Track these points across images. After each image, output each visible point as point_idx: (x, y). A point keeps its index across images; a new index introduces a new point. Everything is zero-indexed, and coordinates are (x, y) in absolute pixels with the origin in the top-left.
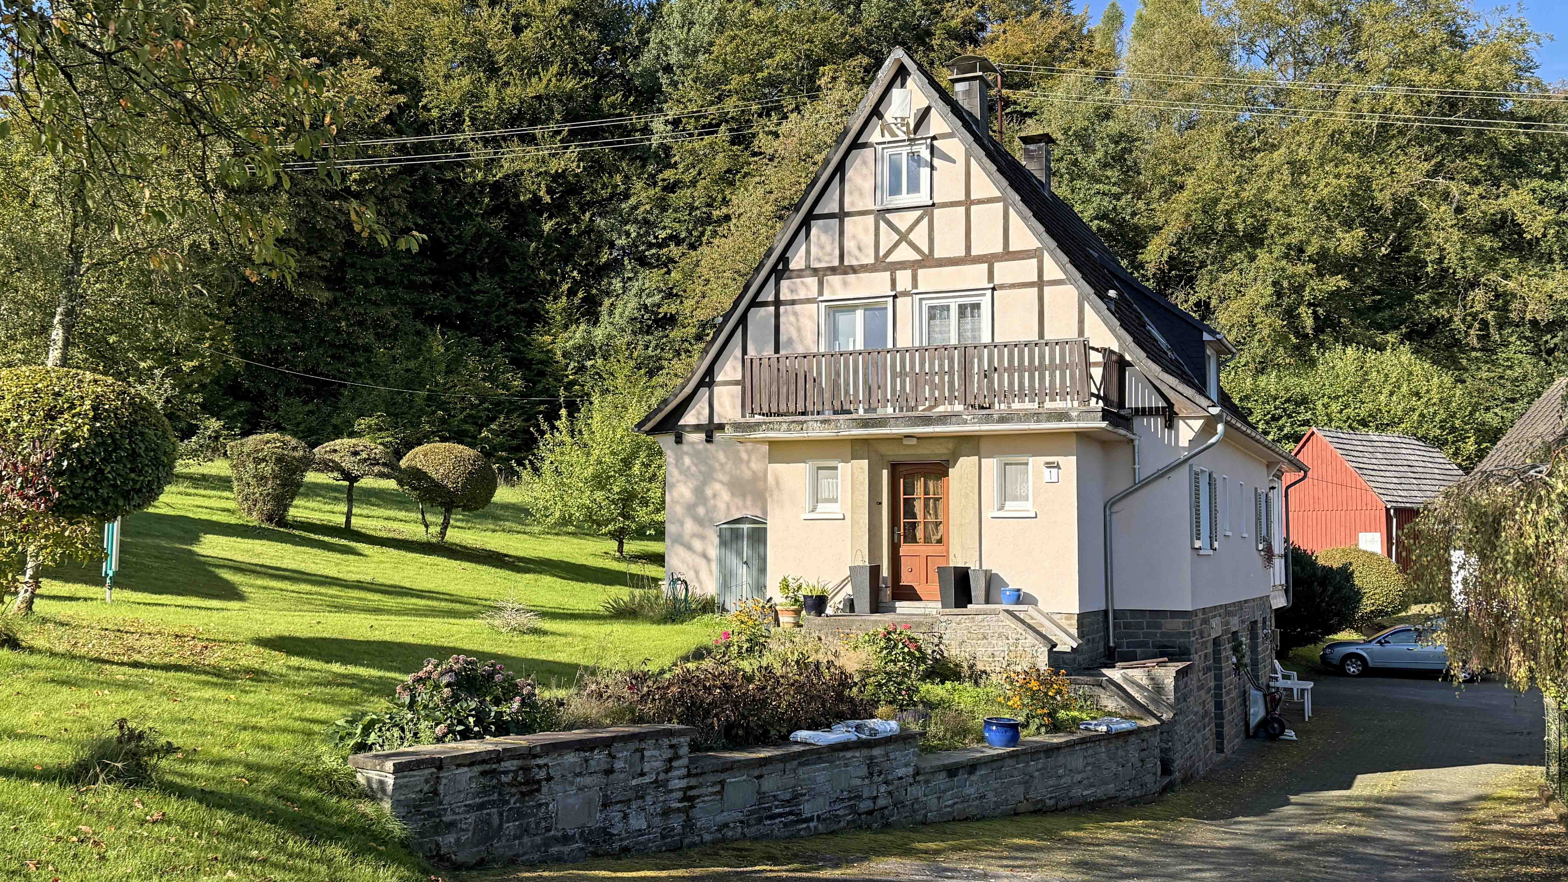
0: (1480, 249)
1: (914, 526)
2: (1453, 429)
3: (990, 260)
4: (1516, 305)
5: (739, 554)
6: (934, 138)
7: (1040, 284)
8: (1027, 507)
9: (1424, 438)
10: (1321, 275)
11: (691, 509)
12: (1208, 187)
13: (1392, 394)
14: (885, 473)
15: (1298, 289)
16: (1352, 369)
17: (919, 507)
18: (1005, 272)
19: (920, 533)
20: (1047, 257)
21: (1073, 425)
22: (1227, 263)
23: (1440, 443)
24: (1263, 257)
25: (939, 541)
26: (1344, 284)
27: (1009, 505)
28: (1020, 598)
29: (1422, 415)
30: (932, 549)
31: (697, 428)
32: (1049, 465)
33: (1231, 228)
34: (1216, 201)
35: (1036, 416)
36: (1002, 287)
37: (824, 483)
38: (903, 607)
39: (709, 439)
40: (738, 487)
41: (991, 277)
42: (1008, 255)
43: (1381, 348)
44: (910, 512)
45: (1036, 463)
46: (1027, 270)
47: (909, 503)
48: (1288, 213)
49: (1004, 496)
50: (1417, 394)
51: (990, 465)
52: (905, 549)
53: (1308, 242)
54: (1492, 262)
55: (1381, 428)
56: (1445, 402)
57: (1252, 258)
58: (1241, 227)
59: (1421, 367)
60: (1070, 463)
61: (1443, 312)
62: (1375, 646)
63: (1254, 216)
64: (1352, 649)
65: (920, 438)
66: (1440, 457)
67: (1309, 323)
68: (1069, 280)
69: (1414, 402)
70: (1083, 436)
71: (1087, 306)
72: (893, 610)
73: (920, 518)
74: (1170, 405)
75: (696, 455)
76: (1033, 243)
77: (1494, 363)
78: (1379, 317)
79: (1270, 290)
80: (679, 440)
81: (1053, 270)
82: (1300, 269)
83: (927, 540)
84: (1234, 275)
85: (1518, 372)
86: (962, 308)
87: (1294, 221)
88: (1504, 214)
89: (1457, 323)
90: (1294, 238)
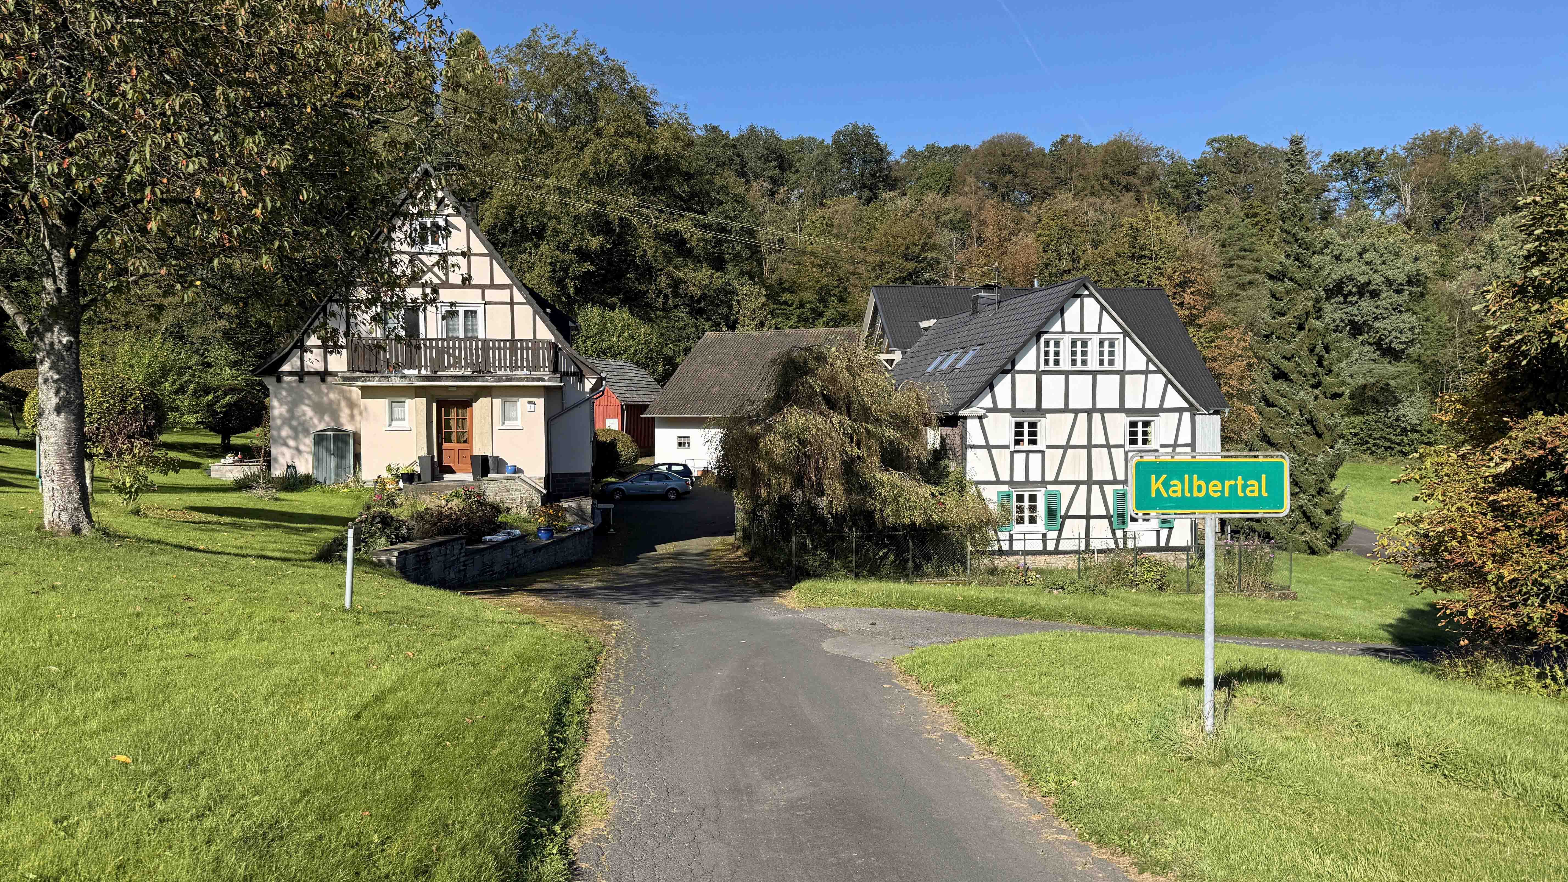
0: (664, 252)
1: (450, 433)
2: (651, 358)
3: (483, 288)
4: (683, 286)
5: (328, 450)
6: (447, 216)
7: (512, 303)
8: (518, 423)
9: (637, 363)
10: (578, 262)
11: (287, 421)
12: (509, 198)
13: (619, 336)
14: (434, 405)
15: (565, 270)
16: (597, 321)
17: (453, 424)
18: (491, 295)
19: (454, 437)
20: (515, 289)
21: (546, 384)
22: (522, 249)
23: (645, 366)
24: (544, 247)
25: (466, 441)
26: (592, 268)
27: (507, 422)
28: (517, 470)
29: (636, 350)
30: (462, 446)
31: (290, 373)
32: (530, 403)
33: (524, 227)
34: (514, 208)
35: (527, 379)
36: (490, 303)
37: (395, 410)
38: (447, 477)
39: (301, 380)
40: (320, 409)
41: (483, 298)
42: (493, 286)
43: (612, 307)
44: (448, 426)
45: (522, 402)
46: (504, 295)
47: (447, 422)
48: (558, 220)
49: (504, 418)
50: (633, 337)
51: (498, 402)
52: (445, 446)
53: (571, 241)
54: (669, 259)
55: (614, 356)
56: (647, 342)
57: (537, 246)
58: (530, 227)
59: (634, 321)
60: (540, 402)
61: (643, 287)
62: (629, 484)
63: (537, 221)
64: (617, 486)
65: (457, 387)
66: (645, 373)
67: (572, 290)
68: (528, 303)
69: (631, 342)
70: (547, 389)
71: (537, 317)
72: (442, 479)
73: (454, 428)
74: (581, 371)
75: (290, 390)
76: (508, 281)
77: (669, 318)
78: (608, 287)
79: (549, 268)
80: (279, 380)
81: (518, 297)
82: (567, 257)
83: (458, 441)
84: (525, 256)
85: (682, 324)
86: (466, 312)
87: (563, 227)
88: (677, 232)
89: (651, 294)
90: (563, 238)
